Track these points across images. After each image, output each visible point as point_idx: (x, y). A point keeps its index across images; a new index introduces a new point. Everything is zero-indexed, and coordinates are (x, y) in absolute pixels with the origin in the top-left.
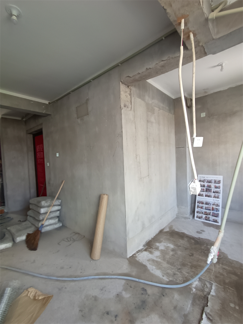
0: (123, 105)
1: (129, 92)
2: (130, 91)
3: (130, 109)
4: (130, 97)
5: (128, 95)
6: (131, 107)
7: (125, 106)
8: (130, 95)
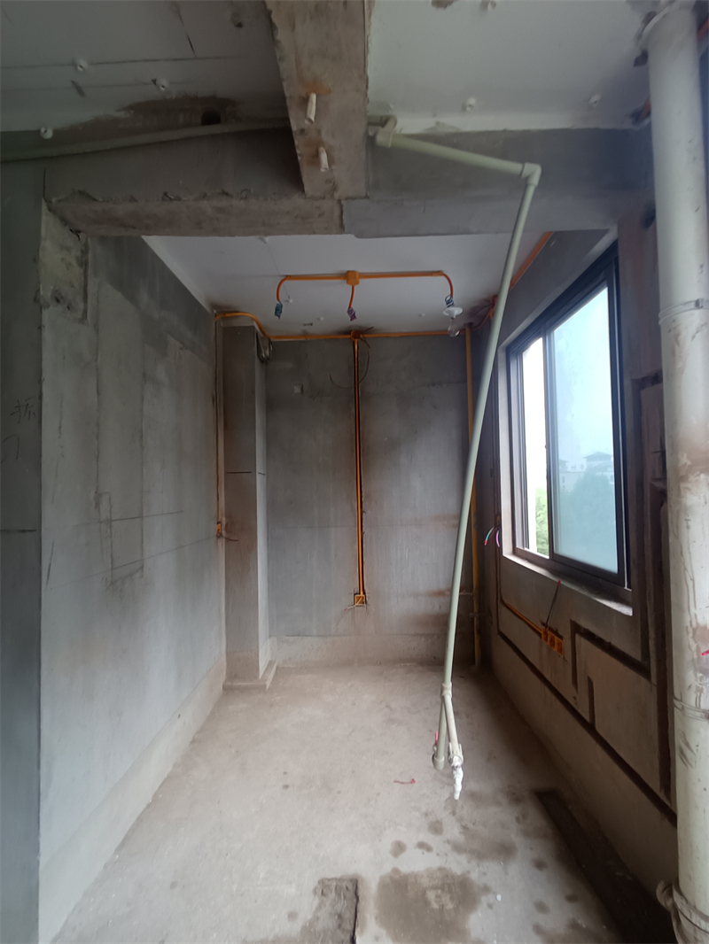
0: (49, 294)
1: (76, 252)
2: (85, 252)
3: (79, 315)
4: (82, 271)
5: (74, 262)
6: (85, 312)
7: (58, 301)
8: (83, 264)
